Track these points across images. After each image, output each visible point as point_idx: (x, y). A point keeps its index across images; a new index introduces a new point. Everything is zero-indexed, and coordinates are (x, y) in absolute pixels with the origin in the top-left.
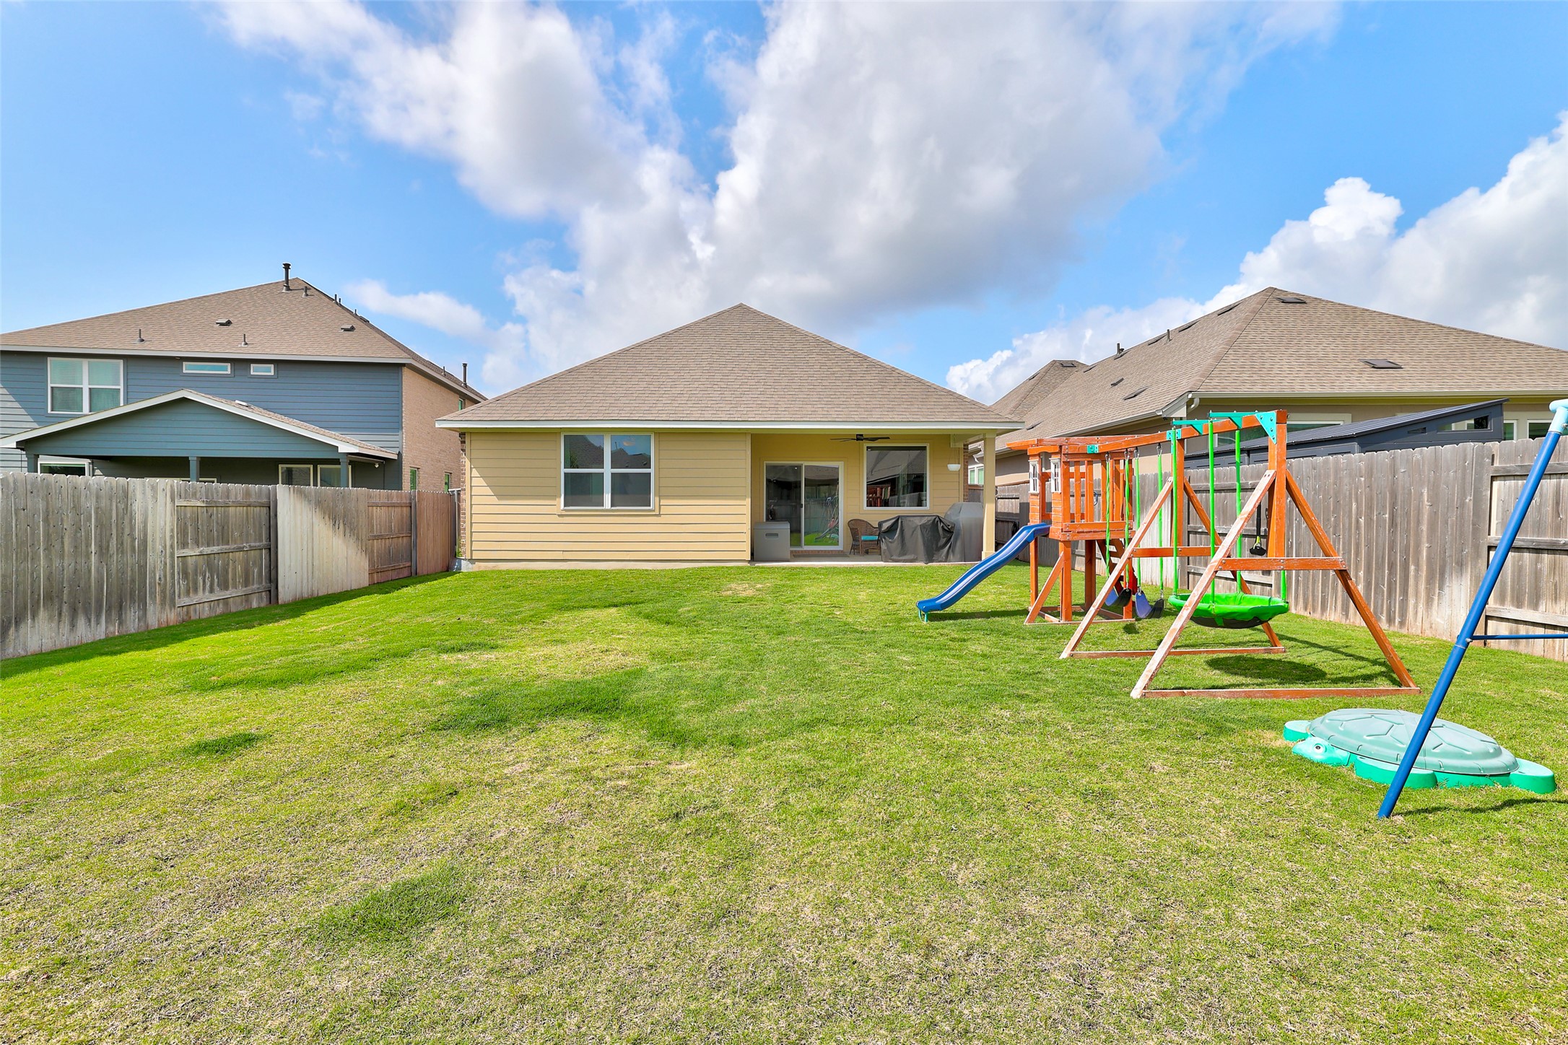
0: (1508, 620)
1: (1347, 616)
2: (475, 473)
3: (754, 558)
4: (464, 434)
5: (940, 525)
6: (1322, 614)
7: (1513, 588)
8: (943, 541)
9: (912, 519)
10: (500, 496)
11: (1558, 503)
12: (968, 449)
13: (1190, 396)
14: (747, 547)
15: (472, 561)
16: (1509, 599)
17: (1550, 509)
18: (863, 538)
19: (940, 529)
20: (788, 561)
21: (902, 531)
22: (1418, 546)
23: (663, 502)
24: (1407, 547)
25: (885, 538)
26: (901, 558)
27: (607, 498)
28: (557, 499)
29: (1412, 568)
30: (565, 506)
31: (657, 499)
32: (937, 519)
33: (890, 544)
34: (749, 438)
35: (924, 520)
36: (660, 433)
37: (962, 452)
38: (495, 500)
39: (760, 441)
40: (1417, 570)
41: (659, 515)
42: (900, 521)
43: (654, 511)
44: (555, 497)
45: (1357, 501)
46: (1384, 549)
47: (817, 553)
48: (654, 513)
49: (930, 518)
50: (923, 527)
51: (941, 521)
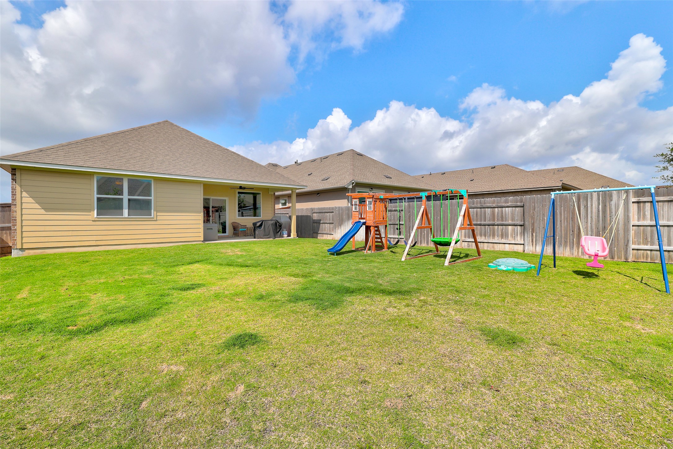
0: (467, 242)
1: (428, 245)
2: (24, 194)
3: (205, 240)
4: (15, 169)
5: (278, 224)
6: (420, 245)
7: (468, 234)
8: (278, 230)
9: (268, 221)
10: (46, 209)
11: (477, 214)
12: (275, 195)
13: (353, 181)
14: (202, 235)
15: (22, 249)
16: (467, 237)
17: (475, 215)
18: (240, 230)
19: (278, 225)
20: (216, 240)
21: (264, 226)
22: (447, 225)
23: (158, 214)
24: (445, 225)
25: (257, 229)
26: (264, 237)
27: (126, 212)
28: (92, 212)
29: (446, 231)
30: (97, 216)
31: (155, 212)
32: (277, 221)
33: (259, 232)
34: (202, 185)
35: (272, 222)
36: (156, 179)
37: (273, 195)
38: (43, 211)
39: (208, 187)
40: (447, 231)
41: (156, 220)
42: (263, 222)
43: (154, 218)
44: (91, 210)
45: (430, 214)
46: (438, 226)
47: (224, 237)
48: (153, 219)
49: (274, 221)
50: (272, 224)
51: (278, 222)
